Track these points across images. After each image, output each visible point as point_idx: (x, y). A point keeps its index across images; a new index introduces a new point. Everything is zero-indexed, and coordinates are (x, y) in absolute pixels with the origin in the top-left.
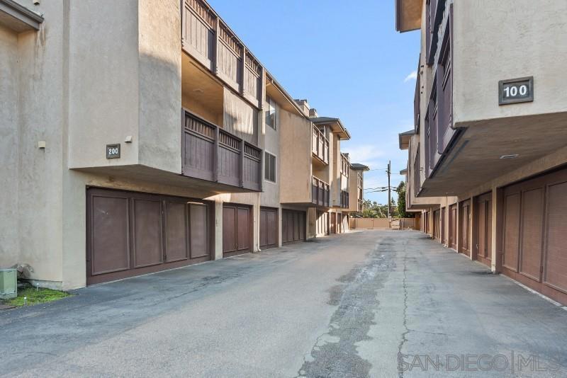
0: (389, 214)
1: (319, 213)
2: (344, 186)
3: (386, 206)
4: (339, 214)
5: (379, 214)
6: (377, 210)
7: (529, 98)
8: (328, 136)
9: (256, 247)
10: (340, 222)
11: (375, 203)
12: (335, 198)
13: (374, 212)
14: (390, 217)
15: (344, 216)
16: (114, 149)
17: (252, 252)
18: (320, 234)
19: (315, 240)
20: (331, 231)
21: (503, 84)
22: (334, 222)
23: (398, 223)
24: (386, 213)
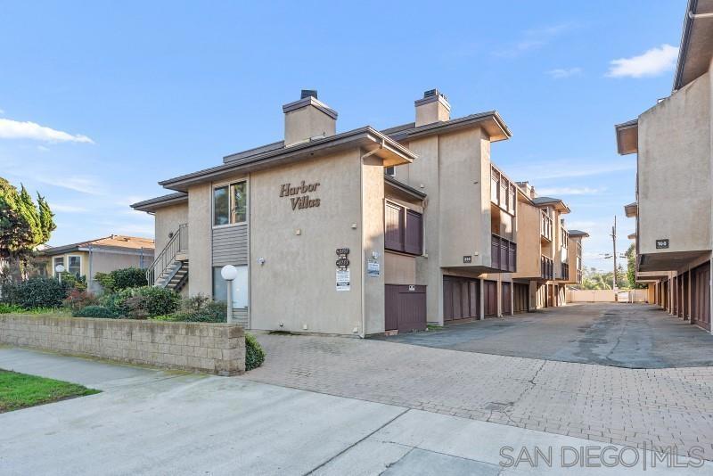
0: (614, 285)
1: (539, 286)
2: (563, 258)
3: (610, 274)
4: (556, 286)
5: (600, 285)
6: (598, 279)
7: (667, 246)
8: (551, 215)
9: (499, 314)
10: (556, 295)
11: (593, 269)
12: (557, 272)
13: (594, 282)
14: (616, 288)
15: (560, 287)
16: (468, 258)
17: (497, 316)
18: (540, 306)
19: (535, 311)
20: (548, 303)
21: (657, 241)
22: (551, 295)
23: (626, 295)
24: (611, 283)
